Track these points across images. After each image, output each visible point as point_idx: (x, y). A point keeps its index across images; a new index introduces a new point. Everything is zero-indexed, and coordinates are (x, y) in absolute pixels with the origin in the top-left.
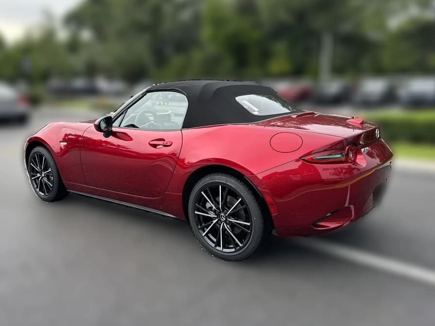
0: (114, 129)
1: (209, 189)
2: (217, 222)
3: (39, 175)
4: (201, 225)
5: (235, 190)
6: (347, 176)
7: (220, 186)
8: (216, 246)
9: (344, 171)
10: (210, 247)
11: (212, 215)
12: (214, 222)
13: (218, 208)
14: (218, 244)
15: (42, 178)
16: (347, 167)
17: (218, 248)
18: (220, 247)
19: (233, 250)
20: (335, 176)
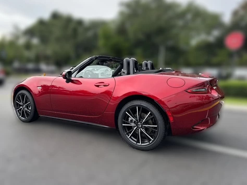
0: (72, 79)
1: (130, 110)
2: (136, 128)
3: (21, 107)
4: (126, 132)
5: (146, 107)
6: (206, 100)
7: (137, 107)
8: (137, 143)
9: (204, 98)
10: (133, 144)
11: (133, 124)
12: (135, 128)
13: (137, 120)
14: (138, 142)
15: (23, 109)
16: (205, 96)
17: (138, 144)
18: (140, 143)
19: (148, 143)
20: (200, 100)
